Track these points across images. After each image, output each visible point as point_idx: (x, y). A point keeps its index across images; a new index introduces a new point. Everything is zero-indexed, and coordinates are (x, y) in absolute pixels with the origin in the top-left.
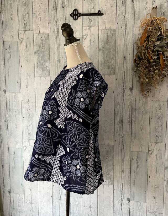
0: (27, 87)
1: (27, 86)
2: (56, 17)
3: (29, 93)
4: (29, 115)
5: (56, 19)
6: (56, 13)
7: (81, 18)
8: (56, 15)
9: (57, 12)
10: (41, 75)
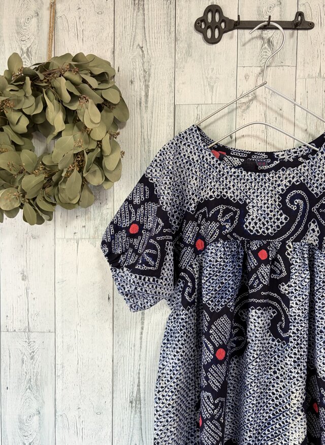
0: (24, 278)
1: (23, 273)
2: (139, 31)
3: (29, 300)
4: (30, 380)
5: (139, 38)
6: (141, 17)
7: (231, 37)
8: (140, 24)
9: (146, 12)
10: (78, 236)
